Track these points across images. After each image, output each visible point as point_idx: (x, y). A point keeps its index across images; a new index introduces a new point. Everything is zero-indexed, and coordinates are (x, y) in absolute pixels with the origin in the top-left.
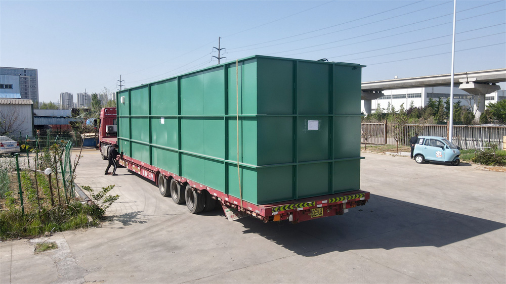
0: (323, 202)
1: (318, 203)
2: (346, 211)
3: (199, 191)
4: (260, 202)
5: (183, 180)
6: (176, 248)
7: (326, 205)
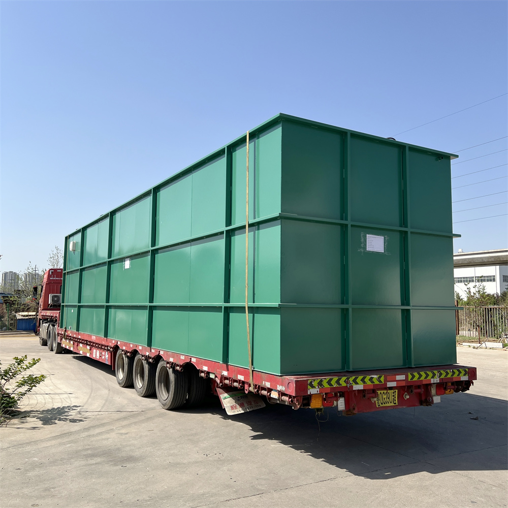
0: (399, 378)
1: (389, 378)
2: (437, 399)
3: (178, 368)
4: (285, 372)
5: (153, 353)
6: (130, 459)
7: (404, 384)
